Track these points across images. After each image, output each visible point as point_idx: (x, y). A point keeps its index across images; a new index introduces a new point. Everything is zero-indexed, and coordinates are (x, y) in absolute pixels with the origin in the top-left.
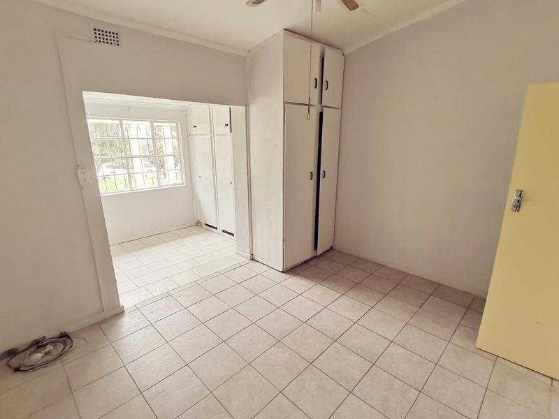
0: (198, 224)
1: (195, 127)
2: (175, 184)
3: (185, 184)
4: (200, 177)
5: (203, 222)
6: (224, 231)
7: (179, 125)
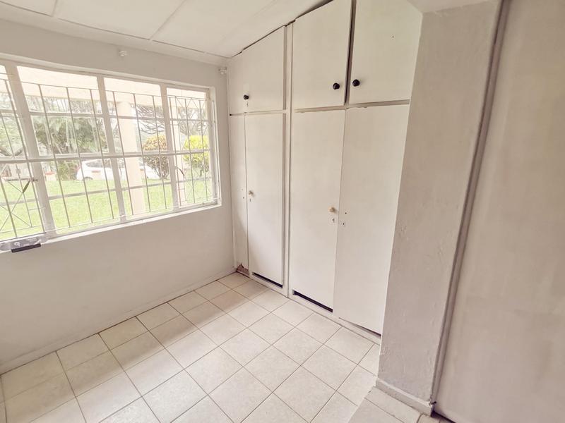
0: (240, 271)
1: (246, 97)
2: (204, 205)
3: (220, 204)
4: (251, 193)
5: (251, 270)
6: (296, 293)
7: (213, 96)
